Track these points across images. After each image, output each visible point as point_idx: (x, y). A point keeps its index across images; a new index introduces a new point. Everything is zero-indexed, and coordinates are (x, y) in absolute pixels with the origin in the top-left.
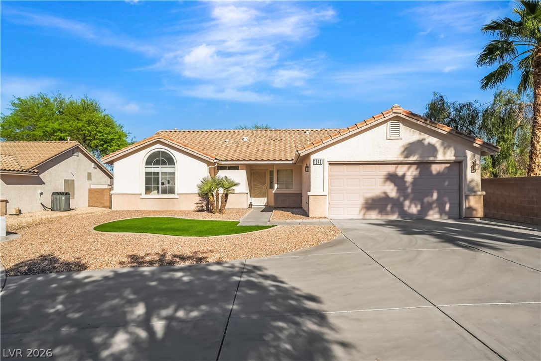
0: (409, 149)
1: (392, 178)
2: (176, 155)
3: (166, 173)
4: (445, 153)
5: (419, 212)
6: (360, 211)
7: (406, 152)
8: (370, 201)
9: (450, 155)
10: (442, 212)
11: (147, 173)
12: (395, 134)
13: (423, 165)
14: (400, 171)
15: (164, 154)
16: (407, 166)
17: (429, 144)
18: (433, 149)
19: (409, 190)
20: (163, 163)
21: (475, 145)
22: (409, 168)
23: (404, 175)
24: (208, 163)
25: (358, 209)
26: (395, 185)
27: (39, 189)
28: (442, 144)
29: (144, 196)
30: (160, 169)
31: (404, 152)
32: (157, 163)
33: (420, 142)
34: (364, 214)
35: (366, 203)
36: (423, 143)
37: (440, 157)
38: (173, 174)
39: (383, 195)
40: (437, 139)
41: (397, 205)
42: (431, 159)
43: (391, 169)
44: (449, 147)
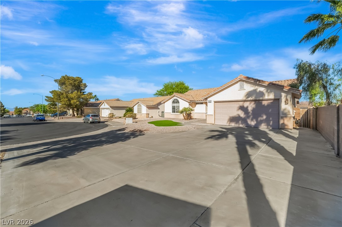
0: (249, 94)
1: (242, 108)
2: (179, 100)
3: (177, 106)
4: (268, 95)
5: (255, 125)
6: (228, 122)
7: (247, 96)
8: (231, 118)
9: (272, 96)
10: (268, 125)
11: (173, 106)
12: (242, 88)
13: (258, 102)
14: (246, 104)
15: (177, 100)
16: (249, 102)
17: (260, 91)
18: (262, 94)
19: (250, 114)
20: (177, 103)
21: (284, 90)
22: (250, 104)
23: (247, 107)
24: (189, 103)
25: (226, 121)
26: (243, 111)
27: (158, 110)
28: (267, 91)
29: (172, 113)
30: (175, 105)
31: (246, 95)
32: (175, 103)
33: (255, 90)
34: (229, 123)
35: (230, 119)
36: (256, 91)
37: (266, 97)
38: (179, 106)
39: (237, 116)
40: (264, 89)
41: (244, 121)
42: (261, 98)
43: (241, 104)
44: (271, 92)
